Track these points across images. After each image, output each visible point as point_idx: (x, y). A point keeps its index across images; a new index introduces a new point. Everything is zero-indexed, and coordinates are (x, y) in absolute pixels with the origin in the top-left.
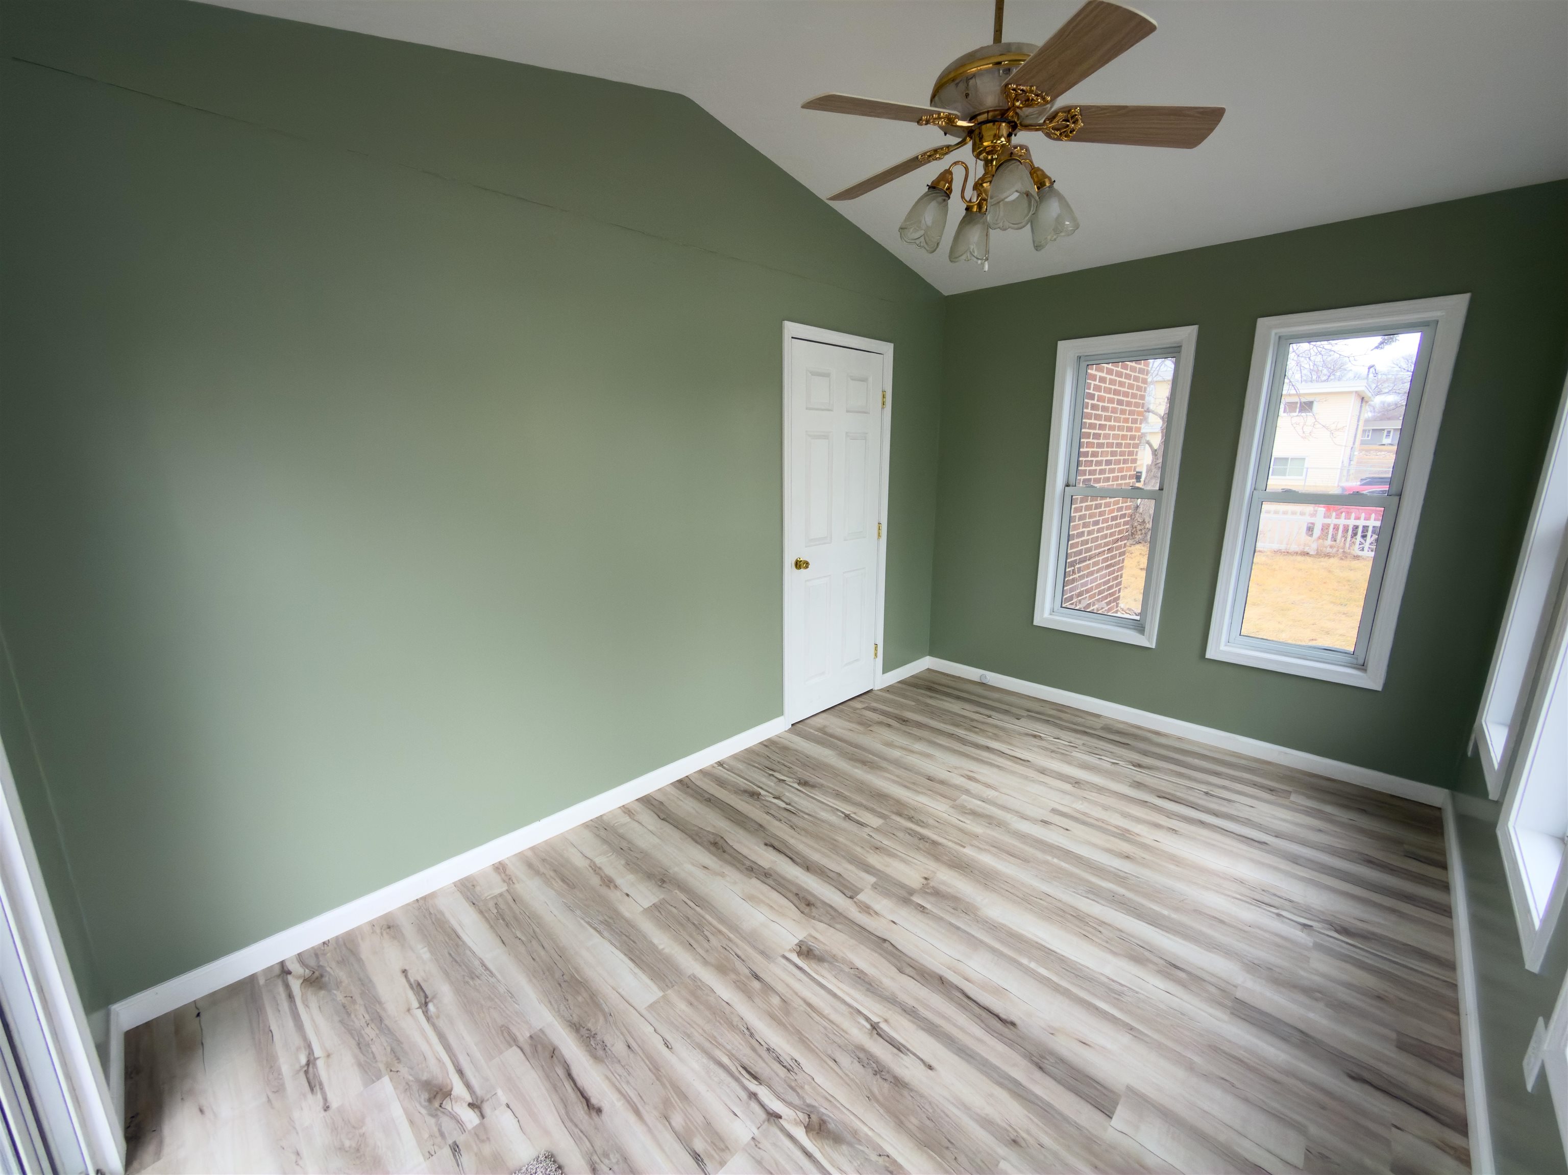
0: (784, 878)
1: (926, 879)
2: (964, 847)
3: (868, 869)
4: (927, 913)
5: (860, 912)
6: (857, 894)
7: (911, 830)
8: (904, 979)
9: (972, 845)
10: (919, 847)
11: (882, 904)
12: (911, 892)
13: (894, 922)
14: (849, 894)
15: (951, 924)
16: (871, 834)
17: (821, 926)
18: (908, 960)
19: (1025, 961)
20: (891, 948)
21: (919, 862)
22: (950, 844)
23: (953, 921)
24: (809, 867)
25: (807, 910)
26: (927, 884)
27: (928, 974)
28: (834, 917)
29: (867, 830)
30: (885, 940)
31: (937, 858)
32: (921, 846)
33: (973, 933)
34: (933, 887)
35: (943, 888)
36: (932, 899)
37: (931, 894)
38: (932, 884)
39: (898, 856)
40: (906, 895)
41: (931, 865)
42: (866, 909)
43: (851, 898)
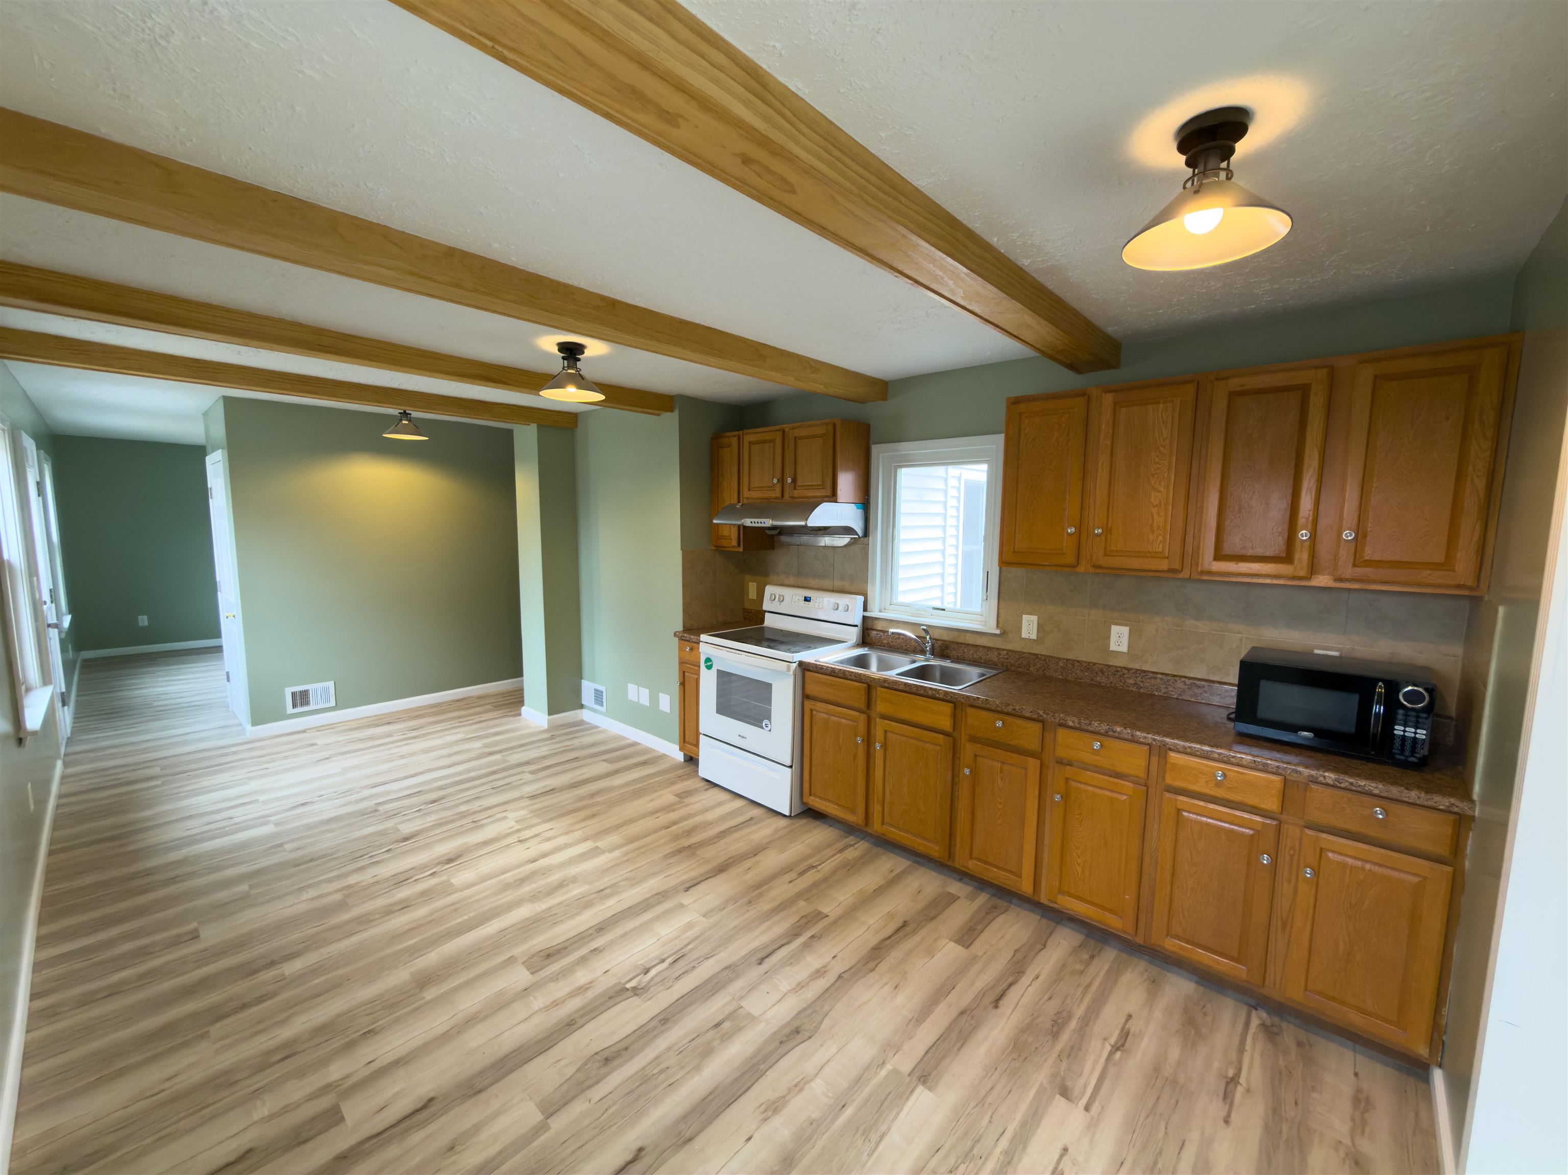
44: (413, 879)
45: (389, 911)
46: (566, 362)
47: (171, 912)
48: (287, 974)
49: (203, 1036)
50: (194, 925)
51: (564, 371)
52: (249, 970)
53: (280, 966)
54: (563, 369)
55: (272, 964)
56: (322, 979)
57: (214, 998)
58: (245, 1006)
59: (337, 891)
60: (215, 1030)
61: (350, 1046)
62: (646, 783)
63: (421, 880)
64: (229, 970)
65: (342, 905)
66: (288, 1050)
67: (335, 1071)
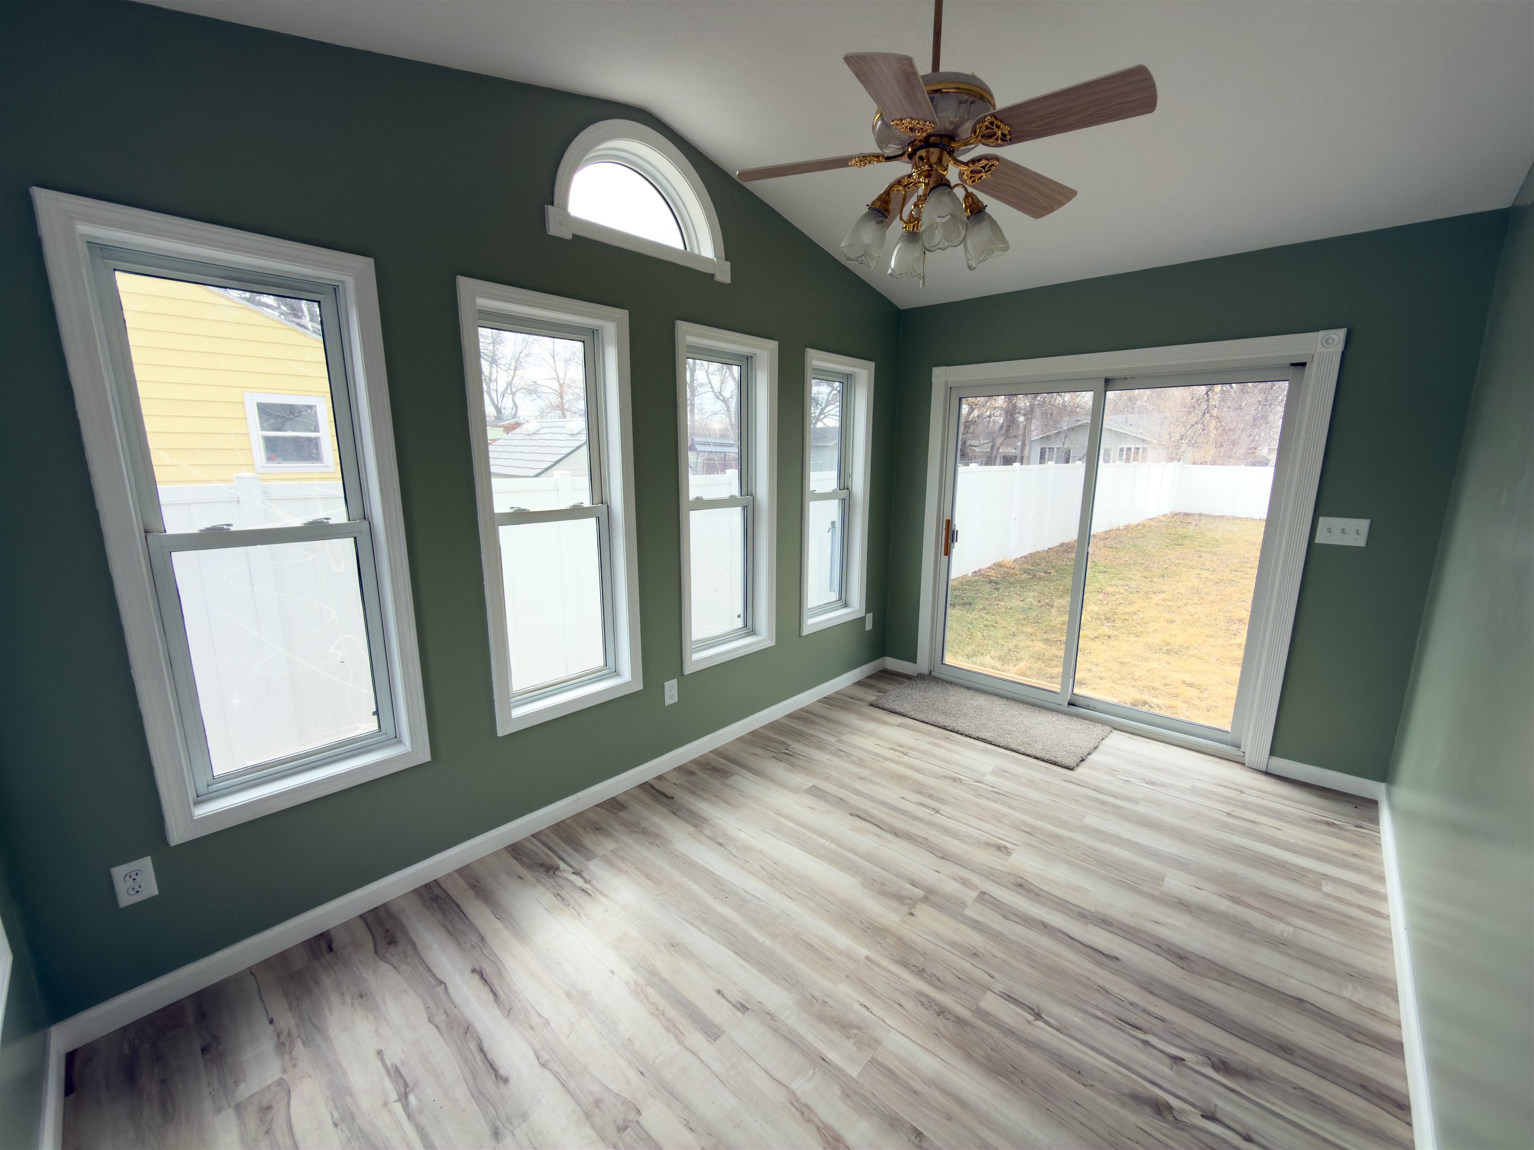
0: (1062, 912)
1: (912, 914)
2: (867, 958)
3: (976, 925)
4: (908, 880)
5: (970, 880)
6: (978, 897)
7: (937, 987)
8: (924, 835)
9: (857, 961)
10: (924, 958)
11: (952, 887)
12: (925, 899)
13: (937, 871)
14: (986, 897)
15: (887, 871)
16: (991, 980)
17: (998, 867)
18: (921, 845)
19: (833, 846)
20: (937, 853)
21: (921, 934)
22: (885, 963)
23: (885, 873)
24: (1044, 927)
25: (1019, 880)
26: (910, 908)
27: (905, 837)
28: (990, 875)
29: (998, 987)
30: (942, 858)
31: (901, 942)
32: (921, 959)
33: (870, 865)
34: (904, 905)
35: (894, 904)
36: (905, 893)
37: (905, 898)
38: (905, 909)
39: (946, 943)
40: (931, 897)
41: (907, 932)
42: (965, 882)
43: (984, 893)
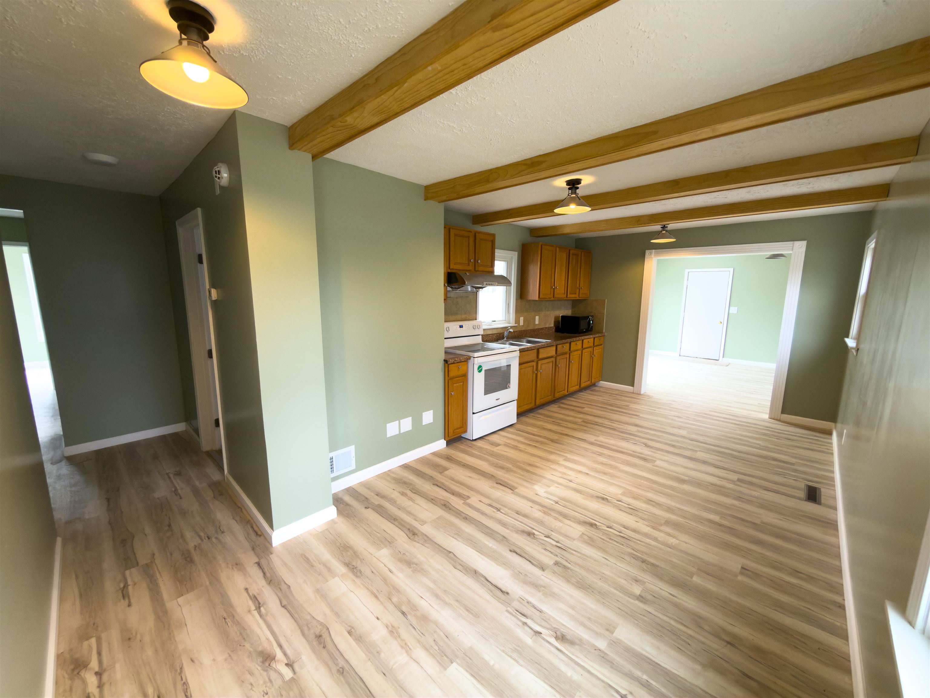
44: (629, 506)
45: (658, 505)
46: (570, 191)
47: (747, 603)
48: (719, 517)
49: (764, 523)
50: (740, 578)
51: (569, 196)
52: (731, 531)
53: (719, 522)
54: (568, 195)
55: (721, 525)
56: (710, 506)
57: (752, 532)
58: (743, 520)
59: (660, 531)
60: (758, 521)
61: (721, 487)
62: (486, 456)
63: (627, 503)
64: (739, 537)
65: (668, 523)
66: (739, 499)
67: (731, 486)
